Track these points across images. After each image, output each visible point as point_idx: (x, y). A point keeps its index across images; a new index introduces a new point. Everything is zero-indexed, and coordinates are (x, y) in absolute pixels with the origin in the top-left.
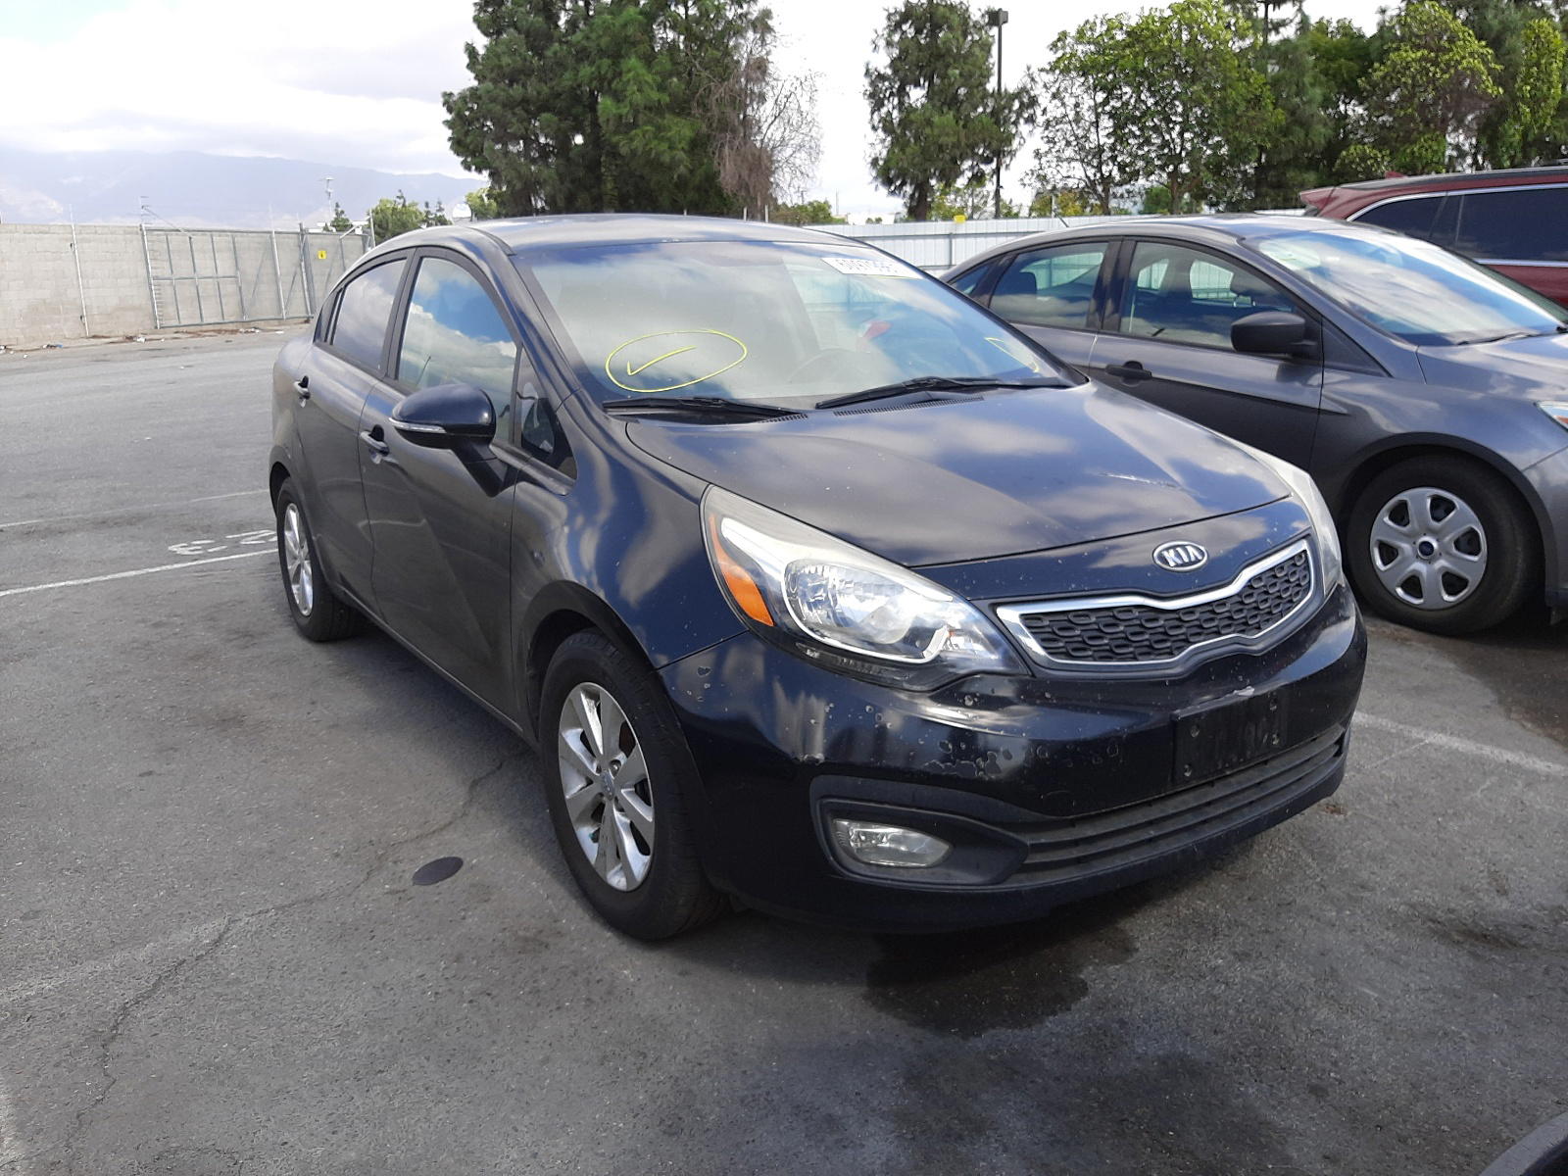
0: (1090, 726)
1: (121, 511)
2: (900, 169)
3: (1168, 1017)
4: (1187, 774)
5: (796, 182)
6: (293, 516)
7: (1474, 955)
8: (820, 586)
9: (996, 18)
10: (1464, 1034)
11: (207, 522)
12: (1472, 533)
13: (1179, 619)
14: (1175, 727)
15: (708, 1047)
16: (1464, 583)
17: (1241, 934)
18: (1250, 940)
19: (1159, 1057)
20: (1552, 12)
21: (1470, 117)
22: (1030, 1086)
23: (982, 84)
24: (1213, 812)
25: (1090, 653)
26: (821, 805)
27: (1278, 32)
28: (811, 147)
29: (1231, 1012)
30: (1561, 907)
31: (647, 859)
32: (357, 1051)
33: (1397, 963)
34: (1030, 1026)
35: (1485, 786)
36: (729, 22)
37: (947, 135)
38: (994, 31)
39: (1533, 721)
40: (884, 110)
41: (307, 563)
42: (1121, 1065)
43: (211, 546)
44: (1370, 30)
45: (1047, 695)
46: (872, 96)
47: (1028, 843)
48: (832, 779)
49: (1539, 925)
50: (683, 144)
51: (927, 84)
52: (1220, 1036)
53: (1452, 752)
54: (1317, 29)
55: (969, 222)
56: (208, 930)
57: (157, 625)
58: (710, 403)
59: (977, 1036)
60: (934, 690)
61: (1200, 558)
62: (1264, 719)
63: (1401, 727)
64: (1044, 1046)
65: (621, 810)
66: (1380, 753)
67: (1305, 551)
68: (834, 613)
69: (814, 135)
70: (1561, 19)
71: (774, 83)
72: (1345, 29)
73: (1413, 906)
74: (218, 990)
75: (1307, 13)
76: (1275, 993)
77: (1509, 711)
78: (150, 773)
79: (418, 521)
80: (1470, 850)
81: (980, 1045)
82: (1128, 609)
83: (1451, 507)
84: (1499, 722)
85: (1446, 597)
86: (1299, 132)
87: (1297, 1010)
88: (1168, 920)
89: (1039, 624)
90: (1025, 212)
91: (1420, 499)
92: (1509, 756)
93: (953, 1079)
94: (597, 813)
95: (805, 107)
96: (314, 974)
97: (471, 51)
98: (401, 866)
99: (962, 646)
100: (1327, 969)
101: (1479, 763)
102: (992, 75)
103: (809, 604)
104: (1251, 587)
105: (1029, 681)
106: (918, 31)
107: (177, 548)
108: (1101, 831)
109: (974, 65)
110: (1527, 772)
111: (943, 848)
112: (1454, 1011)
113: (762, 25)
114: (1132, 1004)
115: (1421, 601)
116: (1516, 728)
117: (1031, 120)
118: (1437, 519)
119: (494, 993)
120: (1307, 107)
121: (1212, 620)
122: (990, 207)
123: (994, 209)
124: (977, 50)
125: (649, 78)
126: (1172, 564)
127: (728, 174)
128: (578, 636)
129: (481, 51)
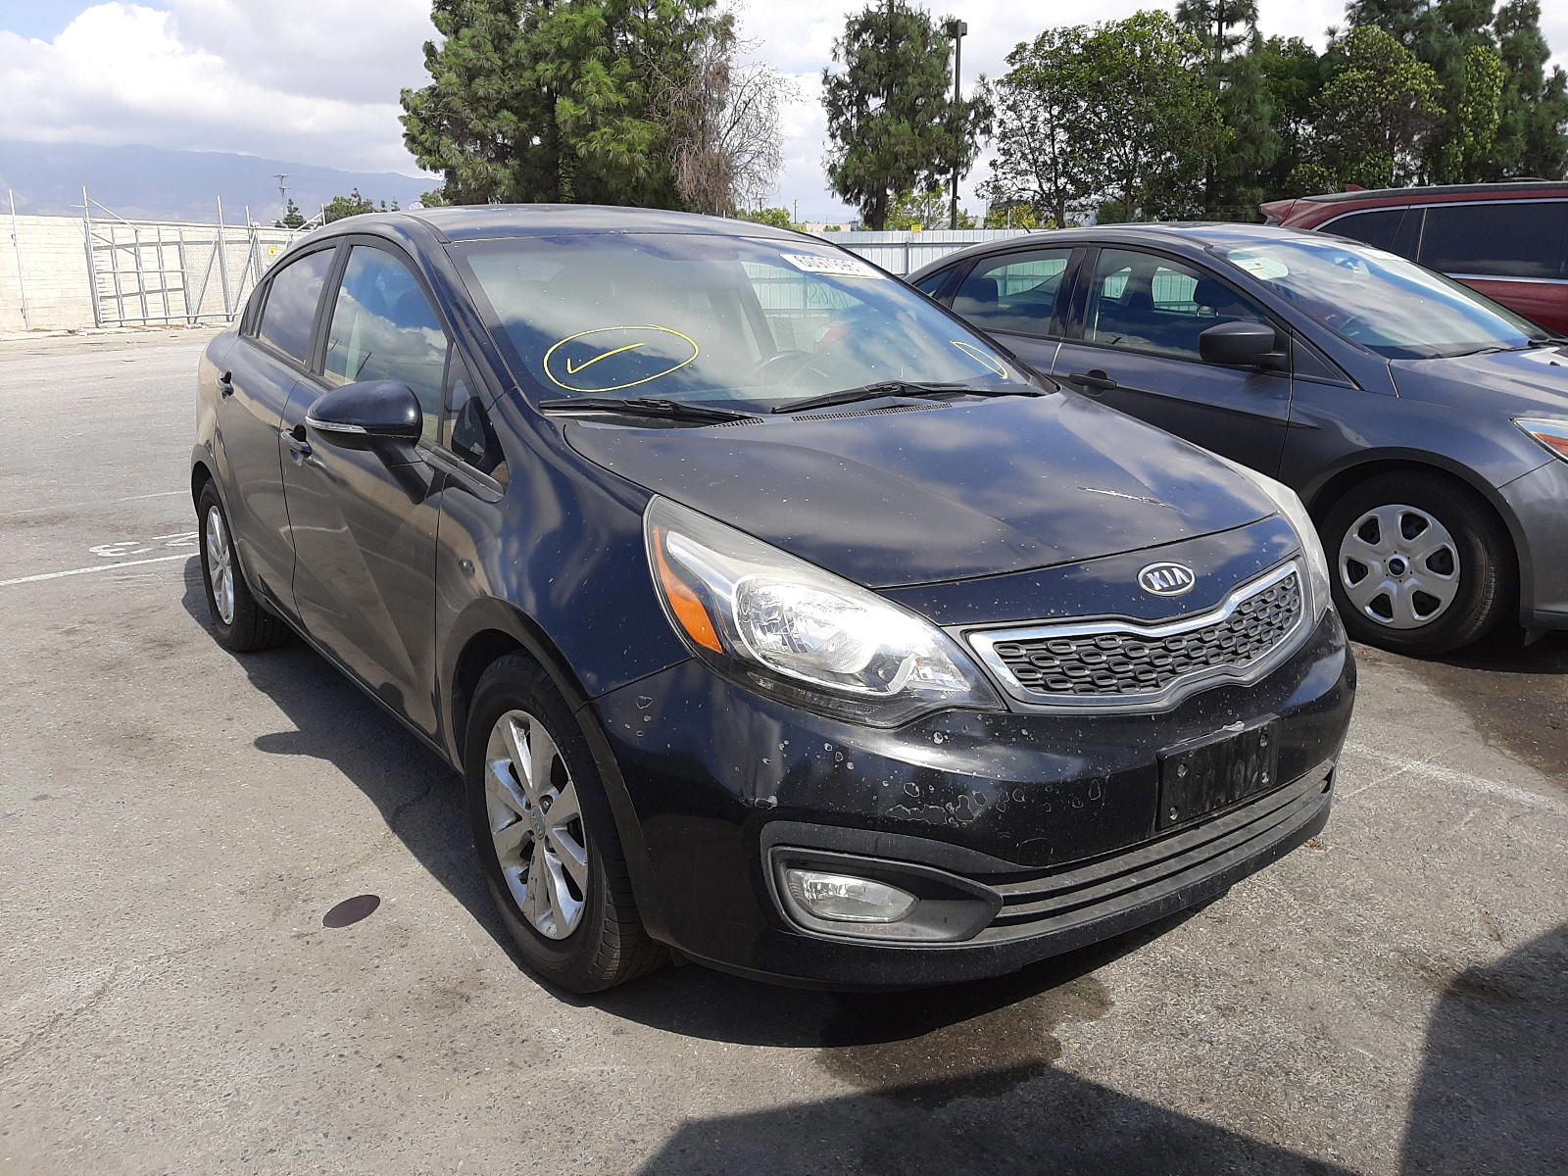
0: (1072, 767)
1: (43, 510)
2: (857, 177)
3: (1149, 1082)
4: (1173, 817)
5: (754, 188)
6: (215, 519)
7: (1471, 1008)
8: (775, 608)
9: (955, 29)
10: (1470, 1102)
11: (133, 522)
12: (1445, 551)
13: (1165, 648)
14: (1163, 766)
15: (642, 1120)
16: (1435, 602)
17: (1223, 984)
18: (1234, 991)
19: (1141, 1130)
20: (1494, 37)
21: (1416, 138)
22: (1001, 1167)
23: (940, 95)
24: (1196, 856)
25: (1070, 685)
26: (772, 853)
27: (1231, 50)
28: (770, 154)
29: (1217, 1076)
30: (1559, 955)
31: (580, 904)
32: (247, 1125)
33: (1392, 1018)
34: (999, 1094)
35: (1467, 819)
36: (689, 27)
37: (903, 143)
38: (953, 43)
39: (1512, 747)
40: (842, 119)
41: (228, 568)
42: (1101, 1140)
43: (135, 547)
44: (1321, 50)
45: (1024, 732)
46: (831, 104)
47: (1001, 895)
48: (787, 825)
49: (1540, 975)
50: (643, 147)
51: (885, 93)
52: (1206, 1105)
53: (1433, 782)
54: (1269, 48)
55: (925, 232)
56: (91, 980)
57: (69, 632)
58: (657, 405)
59: (941, 1106)
60: (899, 726)
61: (1187, 581)
62: (1255, 756)
63: (1377, 753)
64: (1016, 1118)
65: (552, 851)
66: (1358, 782)
67: (1294, 573)
68: (790, 638)
69: (772, 141)
70: (1503, 46)
71: (734, 89)
72: (1296, 46)
73: (1404, 953)
74: (96, 1050)
75: (1259, 30)
76: (1263, 1054)
77: (1486, 738)
78: (45, 797)
79: (340, 528)
80: (1458, 890)
81: (944, 1117)
82: (1111, 637)
83: (1423, 524)
84: (1475, 747)
85: (1417, 616)
86: (1251, 149)
87: (1287, 1074)
88: (1145, 968)
89: (1016, 653)
90: (980, 223)
91: (1392, 516)
92: (1490, 786)
93: (917, 1158)
94: (526, 851)
95: (764, 112)
96: (205, 1032)
97: (430, 49)
98: (312, 905)
99: (930, 676)
100: (1318, 1025)
101: (1458, 793)
102: (950, 84)
103: (762, 627)
104: (1240, 613)
105: (1003, 716)
106: (878, 40)
107: (100, 550)
108: (1080, 880)
109: (932, 75)
110: (1511, 803)
111: (906, 900)
112: (1456, 1074)
113: (724, 30)
114: (1111, 1068)
115: (1391, 620)
116: (1494, 755)
117: (987, 131)
118: (1409, 537)
119: (406, 1056)
120: (1258, 124)
121: (1200, 648)
122: (946, 218)
123: (949, 220)
124: (935, 61)
125: (608, 80)
126: (1158, 587)
127: (687, 178)
128: (507, 659)
129: (440, 48)
